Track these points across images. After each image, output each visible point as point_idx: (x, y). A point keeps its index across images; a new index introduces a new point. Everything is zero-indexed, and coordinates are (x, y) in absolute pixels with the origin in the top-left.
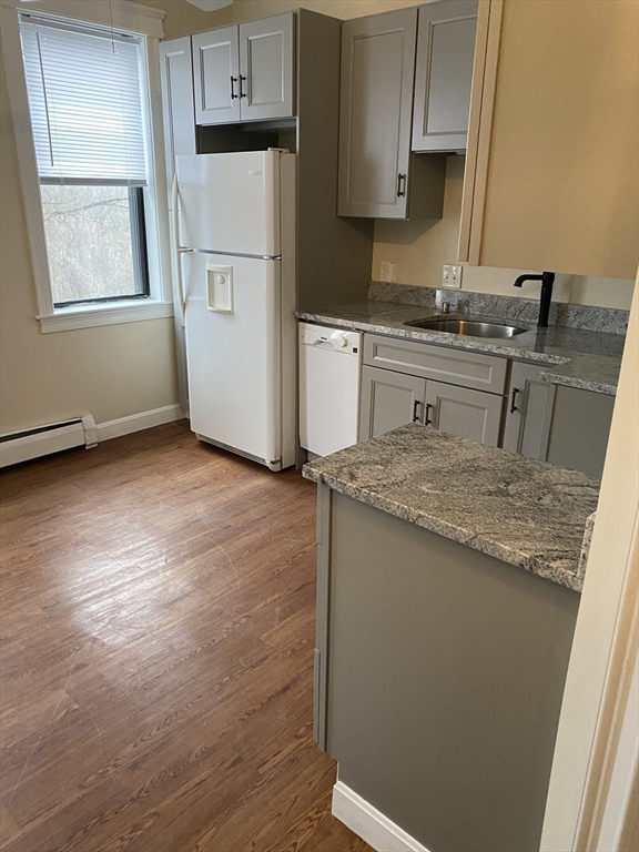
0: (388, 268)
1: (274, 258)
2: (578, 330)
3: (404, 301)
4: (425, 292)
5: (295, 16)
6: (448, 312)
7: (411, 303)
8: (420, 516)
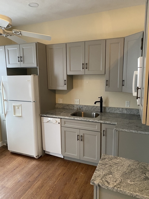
0: (60, 100)
1: (34, 102)
2: (109, 112)
3: (65, 108)
4: (71, 105)
5: (36, 44)
6: (78, 110)
7: (67, 108)
8: (137, 195)
